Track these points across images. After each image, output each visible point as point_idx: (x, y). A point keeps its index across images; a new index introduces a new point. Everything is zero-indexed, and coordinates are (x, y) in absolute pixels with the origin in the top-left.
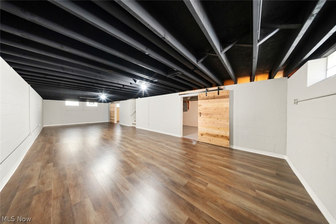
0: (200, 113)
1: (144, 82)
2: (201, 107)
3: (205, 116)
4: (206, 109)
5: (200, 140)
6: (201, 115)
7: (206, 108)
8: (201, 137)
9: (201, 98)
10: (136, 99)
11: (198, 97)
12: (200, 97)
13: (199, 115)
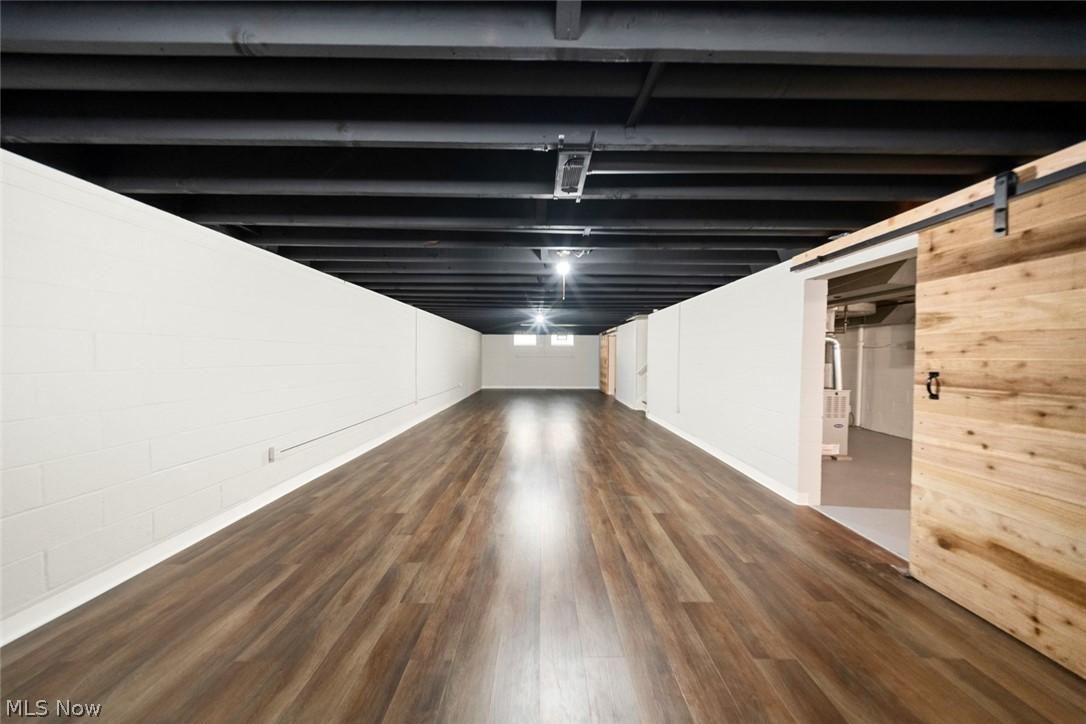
0: (934, 375)
1: (565, 250)
2: (945, 328)
3: (975, 402)
4: (992, 345)
5: (924, 572)
6: (945, 394)
7: (995, 338)
8: (934, 556)
9: (944, 261)
10: (650, 316)
11: (921, 258)
12: (939, 256)
13: (920, 391)
